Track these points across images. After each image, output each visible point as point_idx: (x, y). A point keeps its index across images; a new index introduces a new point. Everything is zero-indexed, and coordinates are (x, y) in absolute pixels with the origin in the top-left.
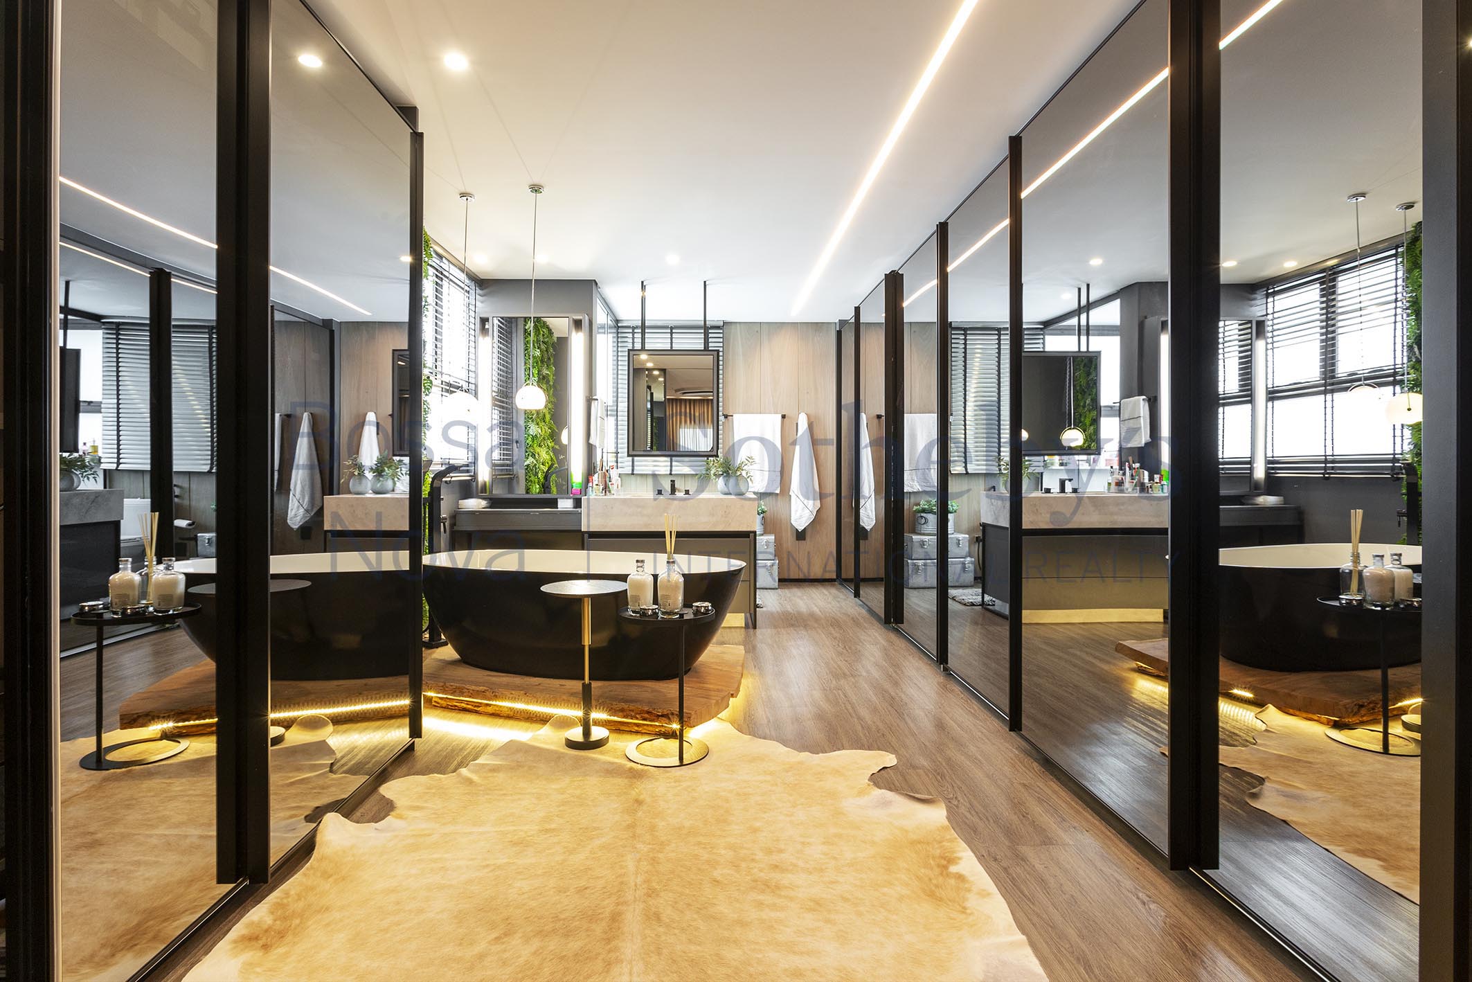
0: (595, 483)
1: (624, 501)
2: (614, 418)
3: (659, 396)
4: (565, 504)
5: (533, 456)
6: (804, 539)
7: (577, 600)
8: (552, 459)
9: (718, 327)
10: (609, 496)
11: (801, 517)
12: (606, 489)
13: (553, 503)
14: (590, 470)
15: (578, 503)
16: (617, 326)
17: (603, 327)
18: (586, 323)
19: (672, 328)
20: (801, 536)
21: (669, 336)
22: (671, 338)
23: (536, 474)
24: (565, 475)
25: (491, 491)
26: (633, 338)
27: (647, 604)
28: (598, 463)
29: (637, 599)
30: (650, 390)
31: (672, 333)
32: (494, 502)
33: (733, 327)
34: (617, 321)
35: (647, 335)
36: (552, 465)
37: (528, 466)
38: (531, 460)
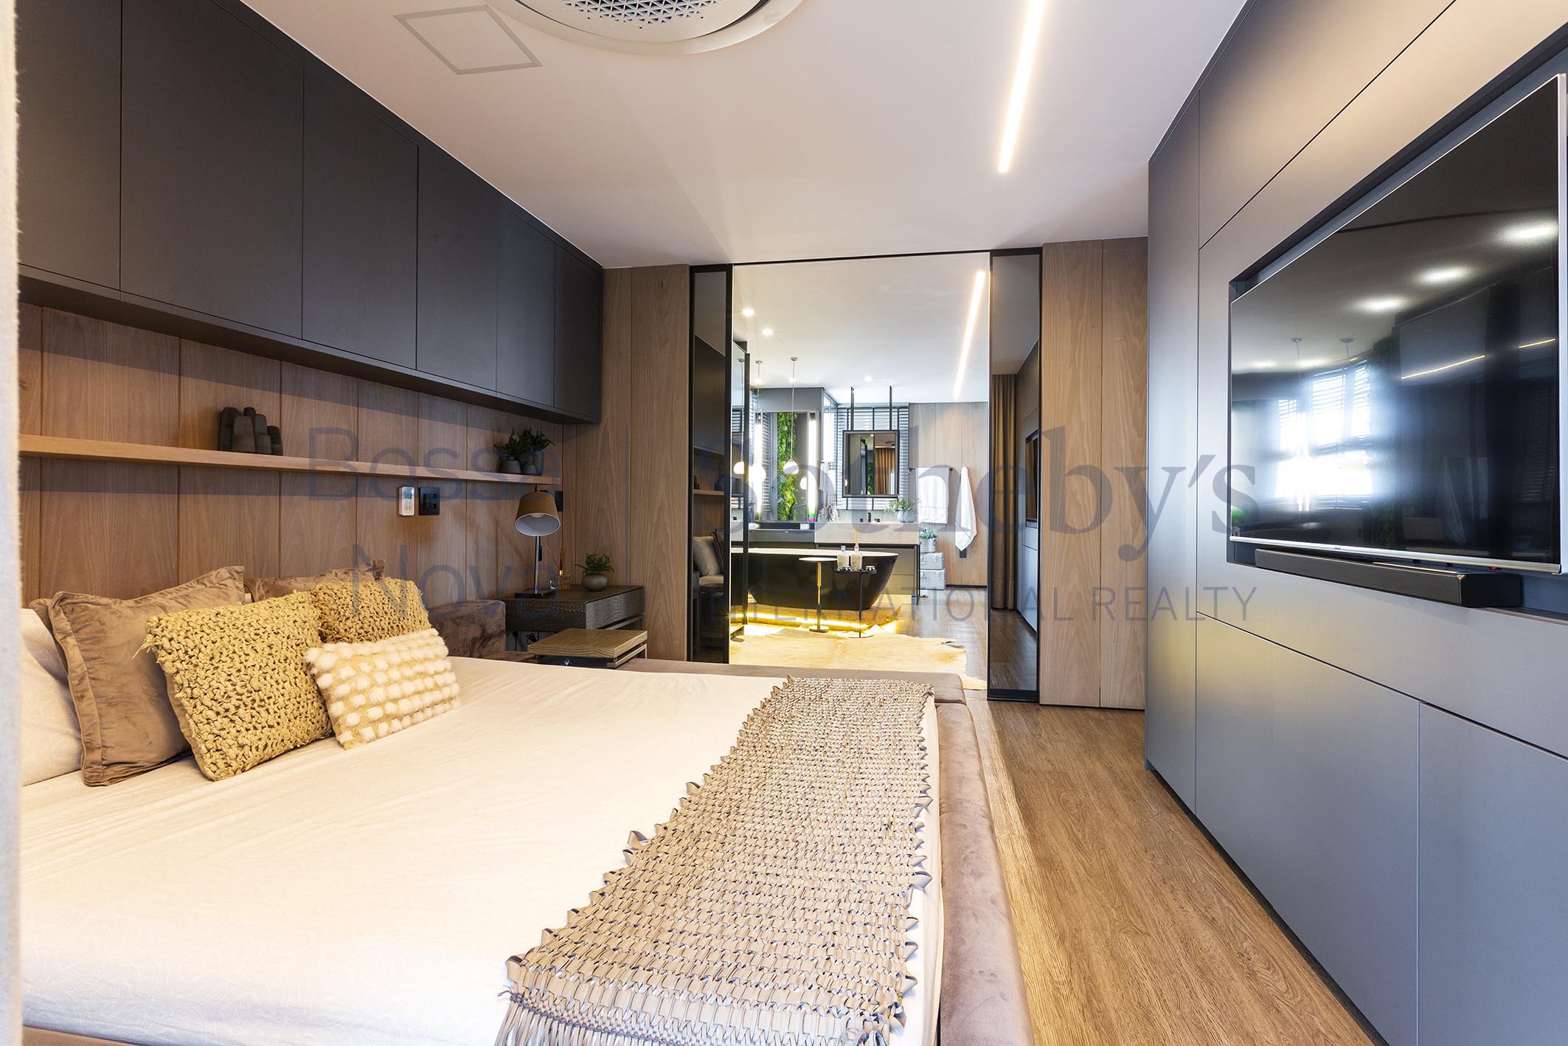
0: (823, 513)
1: (840, 525)
2: (835, 471)
3: (870, 447)
4: (805, 527)
5: (783, 497)
6: (965, 557)
7: (816, 563)
8: (794, 499)
9: (906, 407)
10: (830, 522)
11: (962, 541)
12: (829, 517)
13: (797, 526)
14: (820, 506)
15: (812, 526)
16: (837, 407)
17: (828, 409)
18: (817, 415)
19: (874, 409)
20: (963, 554)
21: (872, 414)
22: (874, 415)
23: (785, 509)
24: (804, 509)
25: (761, 518)
26: (848, 416)
27: (846, 566)
28: (825, 502)
29: (841, 564)
30: (865, 443)
31: (874, 412)
32: (762, 525)
33: (916, 406)
34: (837, 404)
35: (855, 414)
36: (794, 503)
37: (779, 503)
38: (781, 499)
